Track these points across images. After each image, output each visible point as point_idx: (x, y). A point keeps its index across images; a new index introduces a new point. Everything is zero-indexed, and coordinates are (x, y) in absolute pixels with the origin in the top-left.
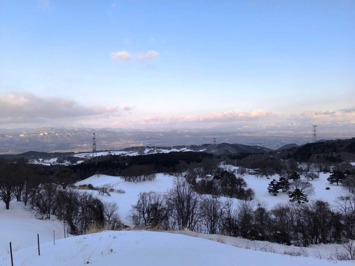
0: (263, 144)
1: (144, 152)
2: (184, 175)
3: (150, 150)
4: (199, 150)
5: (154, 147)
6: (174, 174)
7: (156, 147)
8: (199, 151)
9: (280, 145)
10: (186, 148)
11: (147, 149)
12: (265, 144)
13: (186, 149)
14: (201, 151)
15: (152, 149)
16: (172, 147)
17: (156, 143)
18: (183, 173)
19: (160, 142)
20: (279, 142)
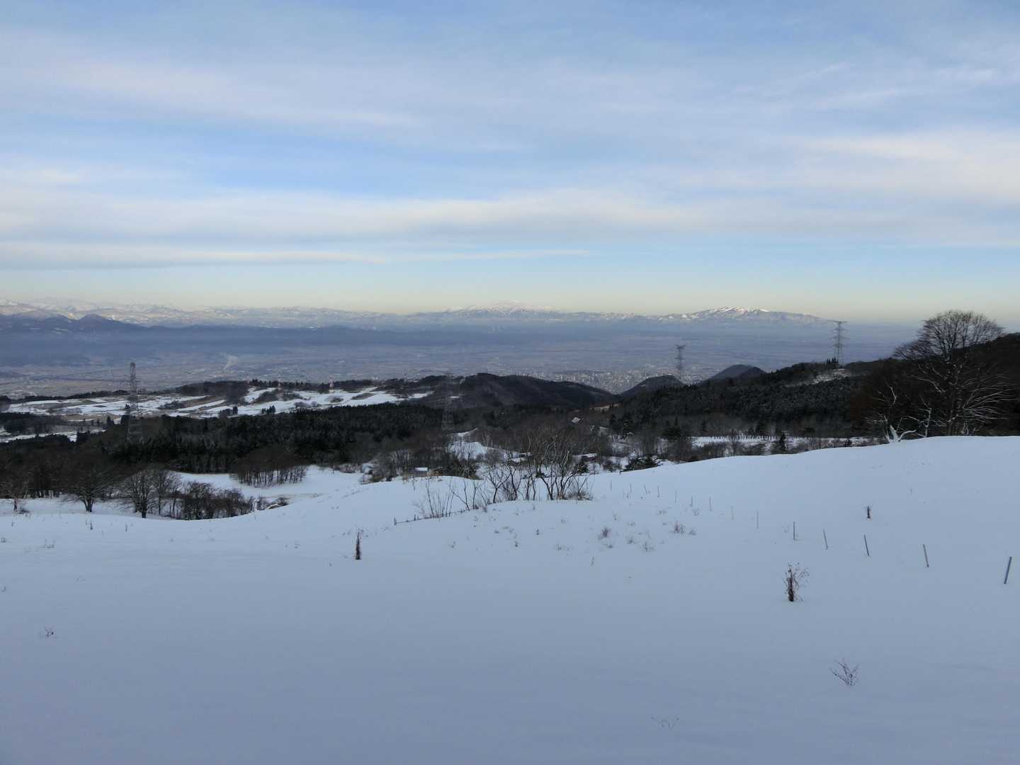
0: (595, 373)
1: (244, 399)
2: (367, 470)
3: (262, 392)
4: (412, 392)
5: (274, 384)
6: (343, 466)
7: (281, 383)
8: (410, 397)
9: (640, 377)
10: (374, 388)
11: (253, 389)
12: (602, 375)
13: (373, 391)
14: (418, 396)
15: (270, 390)
16: (331, 385)
17: (279, 364)
18: (365, 465)
19: (291, 364)
20: (638, 369)
